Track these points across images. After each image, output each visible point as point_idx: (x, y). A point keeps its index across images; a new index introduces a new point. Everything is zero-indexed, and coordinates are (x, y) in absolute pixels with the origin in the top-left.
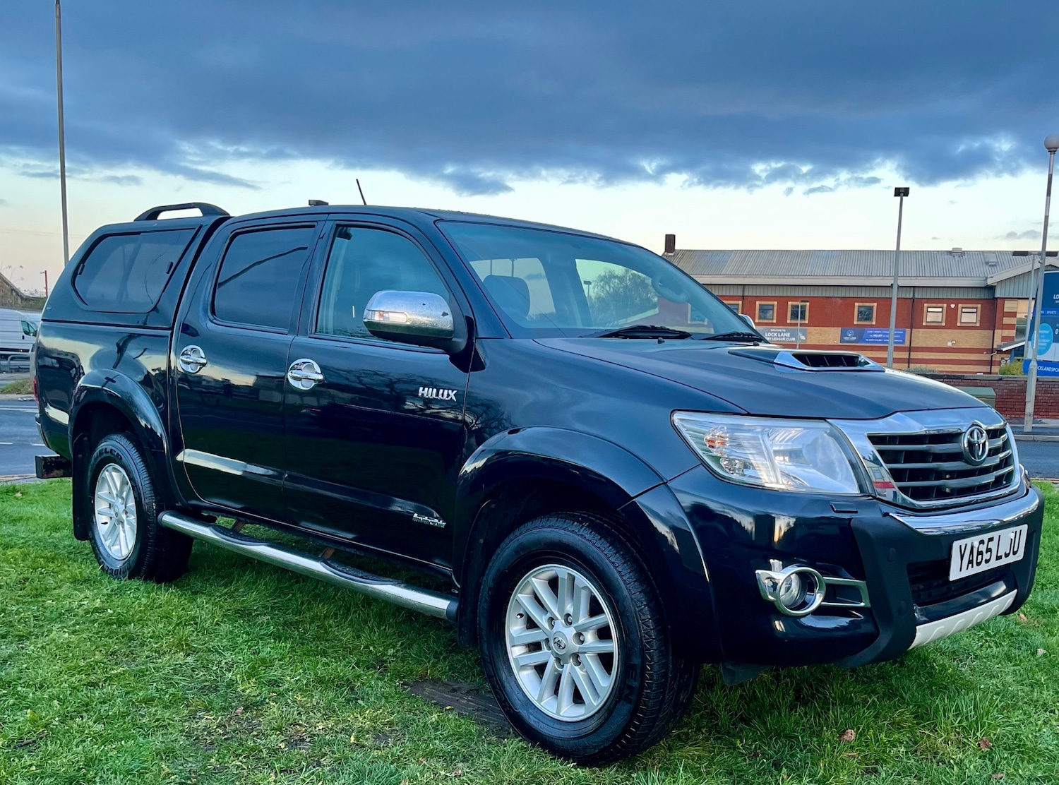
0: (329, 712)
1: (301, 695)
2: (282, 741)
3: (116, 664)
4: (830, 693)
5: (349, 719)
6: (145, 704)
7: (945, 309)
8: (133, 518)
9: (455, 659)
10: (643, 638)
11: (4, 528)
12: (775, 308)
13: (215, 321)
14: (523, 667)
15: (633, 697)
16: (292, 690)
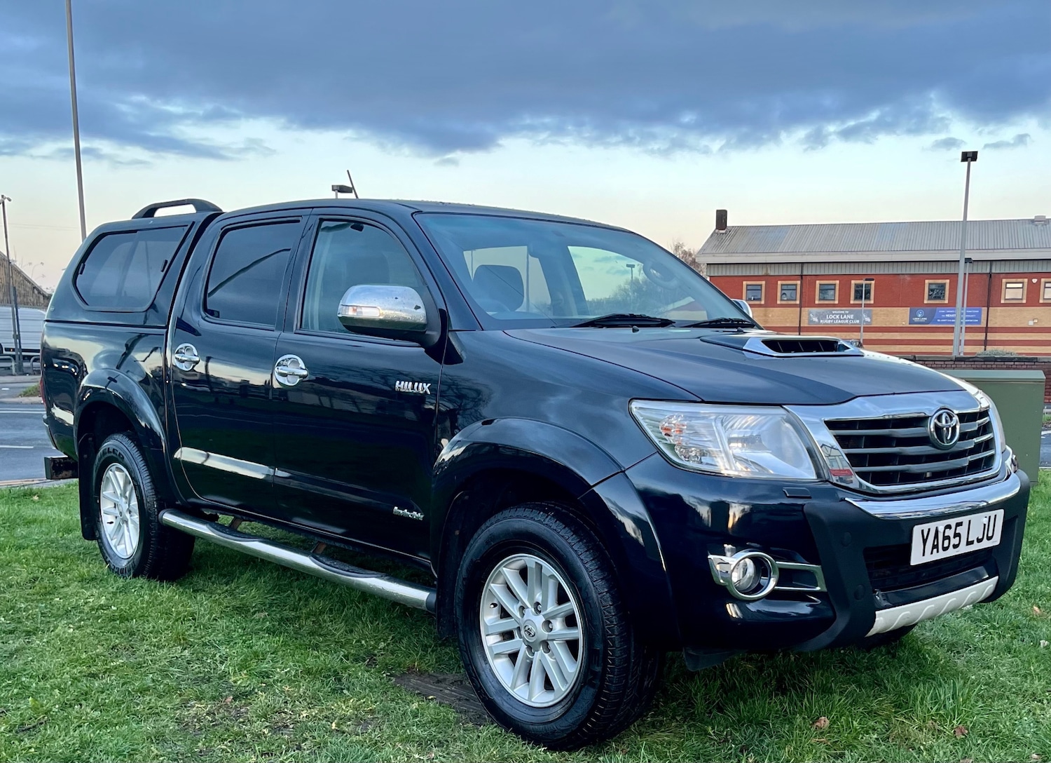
0: (314, 700)
1: (289, 685)
2: (266, 727)
3: (117, 657)
4: (810, 683)
5: (333, 707)
6: (141, 693)
7: (1026, 284)
8: (136, 517)
9: (443, 651)
10: (605, 624)
11: (19, 530)
12: (837, 288)
13: (207, 318)
14: (498, 655)
15: (597, 682)
16: (281, 681)
